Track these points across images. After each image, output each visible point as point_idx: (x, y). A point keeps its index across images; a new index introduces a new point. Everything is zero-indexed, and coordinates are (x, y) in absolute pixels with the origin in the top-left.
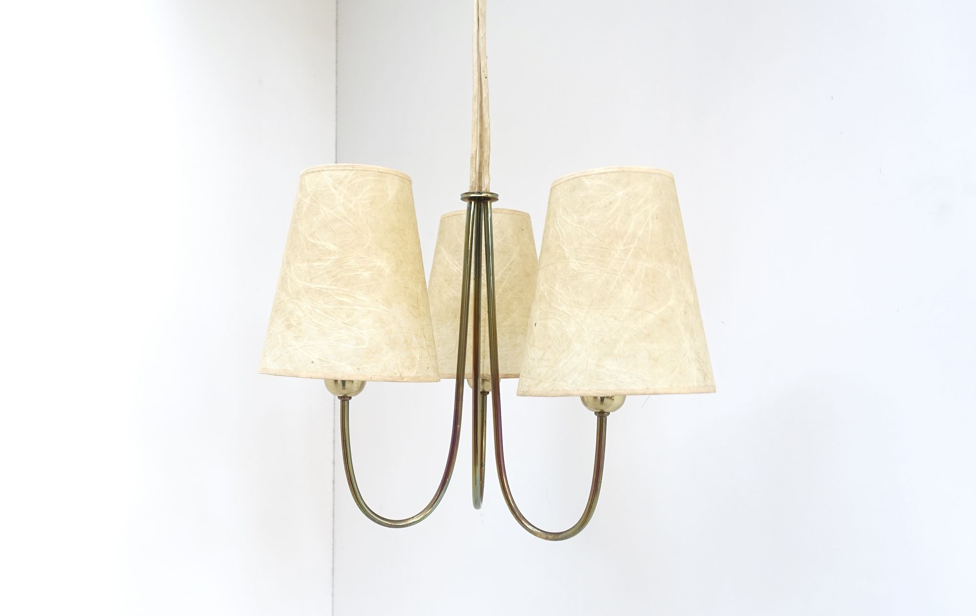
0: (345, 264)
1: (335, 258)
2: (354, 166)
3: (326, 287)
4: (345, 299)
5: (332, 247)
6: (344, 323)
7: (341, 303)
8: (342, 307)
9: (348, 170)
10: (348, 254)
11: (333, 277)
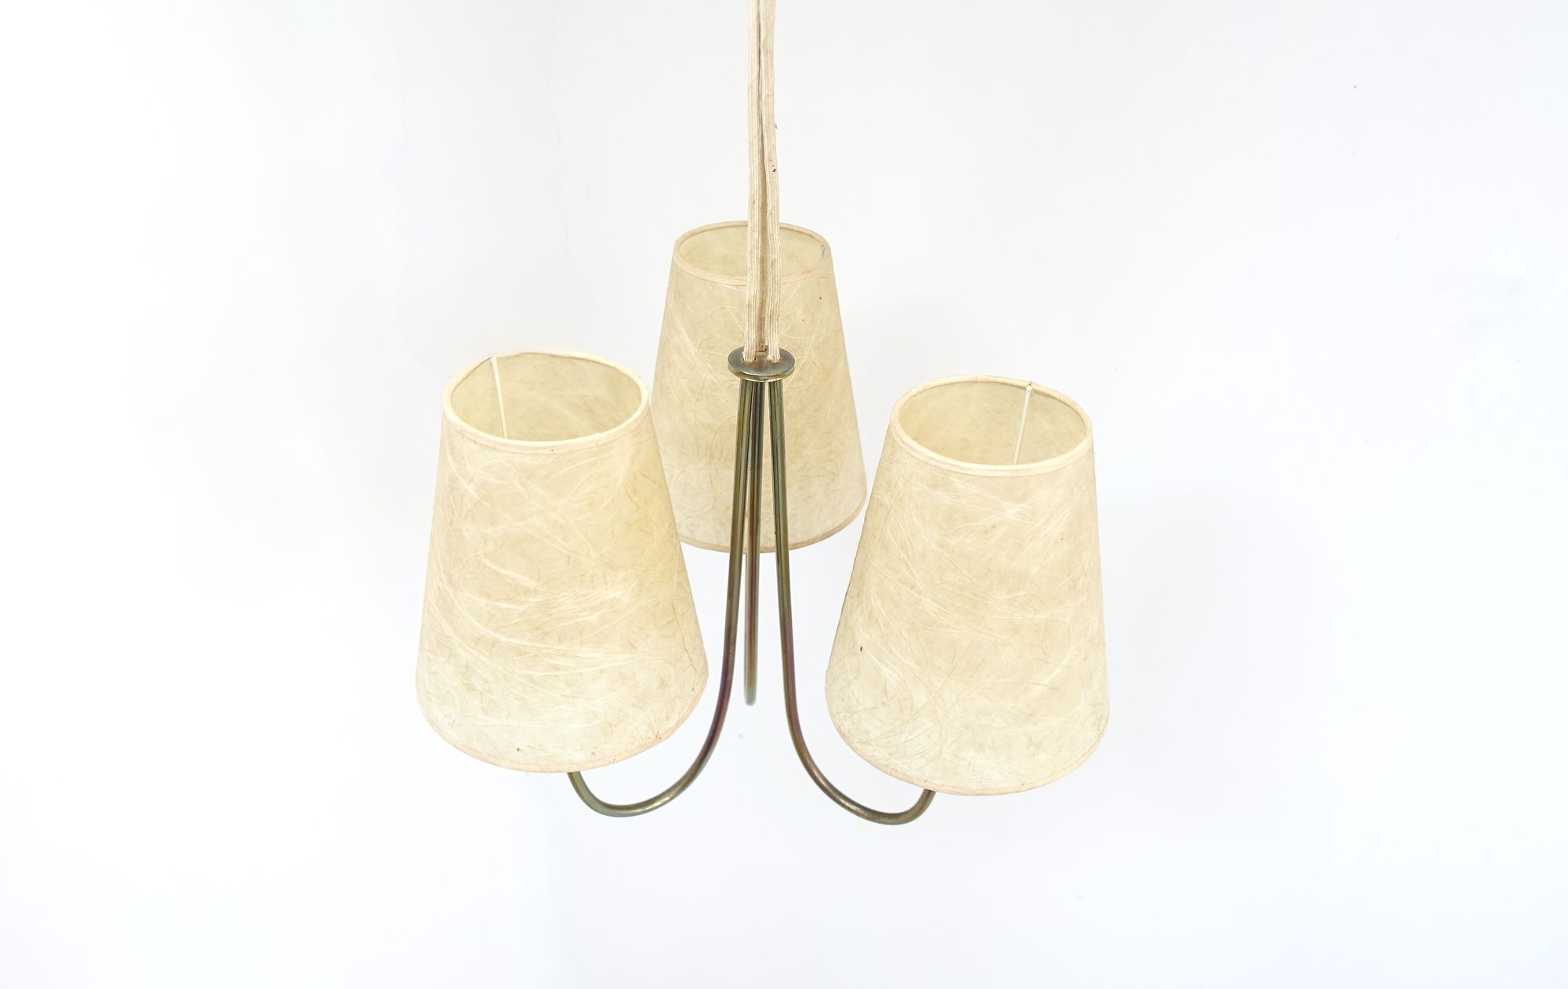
0: (555, 610)
1: (539, 600)
2: (554, 447)
3: (526, 643)
4: (562, 662)
5: (531, 584)
6: (564, 696)
7: (556, 668)
8: (557, 673)
9: (543, 454)
10: (559, 594)
11: (537, 629)
